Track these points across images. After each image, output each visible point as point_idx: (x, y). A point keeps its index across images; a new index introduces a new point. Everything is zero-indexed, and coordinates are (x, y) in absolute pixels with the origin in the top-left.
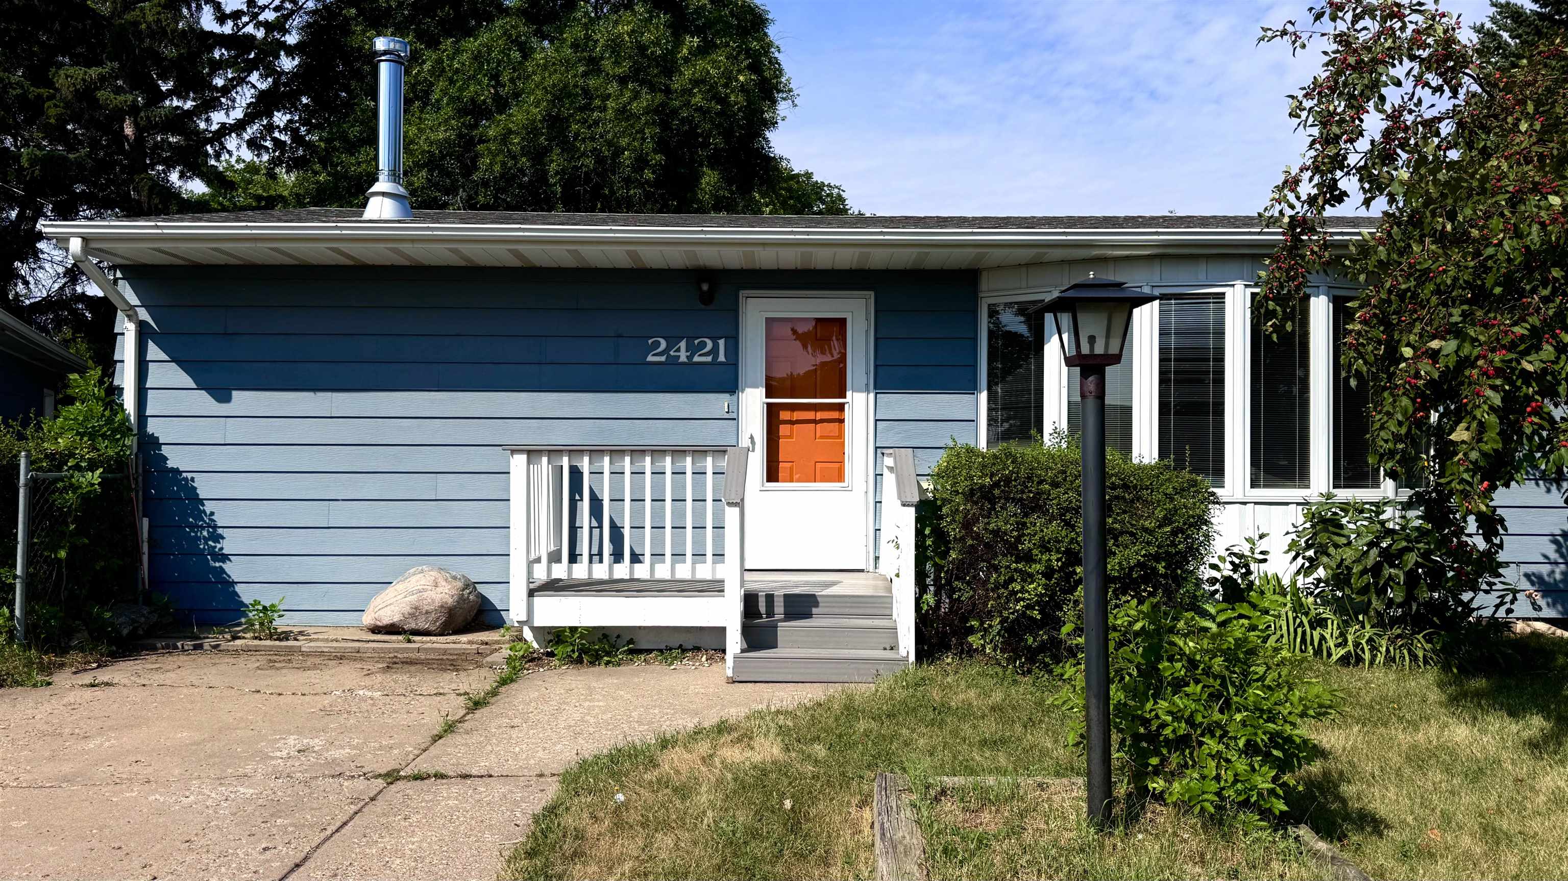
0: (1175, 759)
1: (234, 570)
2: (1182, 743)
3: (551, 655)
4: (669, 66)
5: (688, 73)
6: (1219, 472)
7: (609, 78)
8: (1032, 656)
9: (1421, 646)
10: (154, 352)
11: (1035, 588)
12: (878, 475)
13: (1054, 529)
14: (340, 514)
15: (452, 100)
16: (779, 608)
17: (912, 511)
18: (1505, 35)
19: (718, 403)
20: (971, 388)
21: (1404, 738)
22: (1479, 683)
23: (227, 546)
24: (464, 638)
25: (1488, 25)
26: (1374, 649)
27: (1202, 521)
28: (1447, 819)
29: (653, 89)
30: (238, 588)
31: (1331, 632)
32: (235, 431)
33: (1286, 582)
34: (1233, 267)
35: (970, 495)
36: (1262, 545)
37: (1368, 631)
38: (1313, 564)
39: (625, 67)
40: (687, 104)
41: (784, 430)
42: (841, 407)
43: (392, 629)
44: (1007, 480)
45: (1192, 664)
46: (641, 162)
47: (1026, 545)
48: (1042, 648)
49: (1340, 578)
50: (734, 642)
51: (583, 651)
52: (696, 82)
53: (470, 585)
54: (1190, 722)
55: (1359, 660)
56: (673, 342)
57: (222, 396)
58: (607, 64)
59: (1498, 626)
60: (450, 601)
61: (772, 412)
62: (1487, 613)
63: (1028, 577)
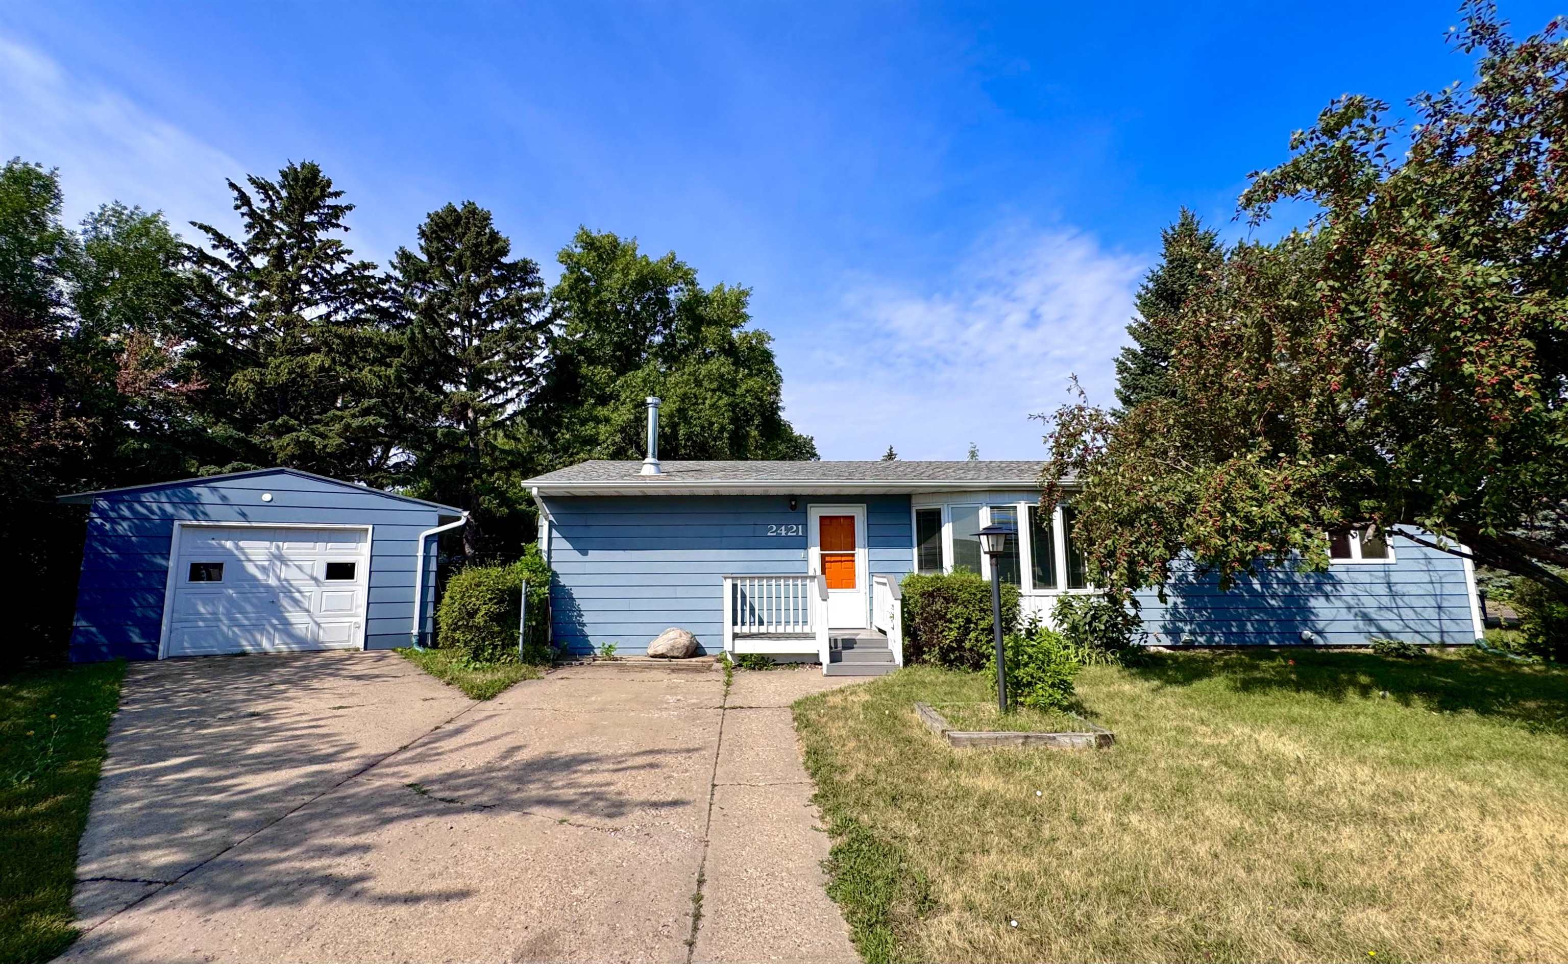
0: (1027, 690)
1: (587, 630)
2: (1029, 684)
3: (740, 665)
4: (734, 384)
5: (744, 387)
6: (1019, 582)
7: (707, 390)
8: (951, 663)
9: (1110, 657)
10: (555, 533)
11: (954, 634)
12: (871, 585)
13: (960, 609)
14: (634, 605)
15: (632, 400)
16: (840, 645)
17: (899, 602)
18: (1129, 363)
19: (800, 554)
20: (911, 546)
21: (1105, 690)
22: (1134, 671)
23: (585, 619)
24: (694, 660)
25: (1121, 358)
26: (1090, 658)
27: (1017, 605)
28: (1121, 712)
29: (727, 394)
30: (590, 638)
31: (1072, 650)
32: (589, 568)
33: (1051, 630)
34: (1018, 495)
35: (922, 595)
36: (1040, 614)
37: (1087, 651)
38: (1062, 622)
39: (715, 385)
40: (744, 401)
41: (827, 565)
42: (853, 555)
43: (662, 656)
44: (939, 589)
45: (1030, 657)
46: (722, 429)
47: (949, 616)
48: (956, 659)
49: (1074, 628)
50: (825, 658)
51: (756, 664)
52: (747, 391)
53: (693, 636)
54: (1033, 677)
55: (1084, 663)
56: (779, 526)
57: (584, 552)
58: (705, 383)
59: (1141, 648)
60: (687, 643)
61: (823, 557)
62: (1136, 642)
63: (951, 629)
